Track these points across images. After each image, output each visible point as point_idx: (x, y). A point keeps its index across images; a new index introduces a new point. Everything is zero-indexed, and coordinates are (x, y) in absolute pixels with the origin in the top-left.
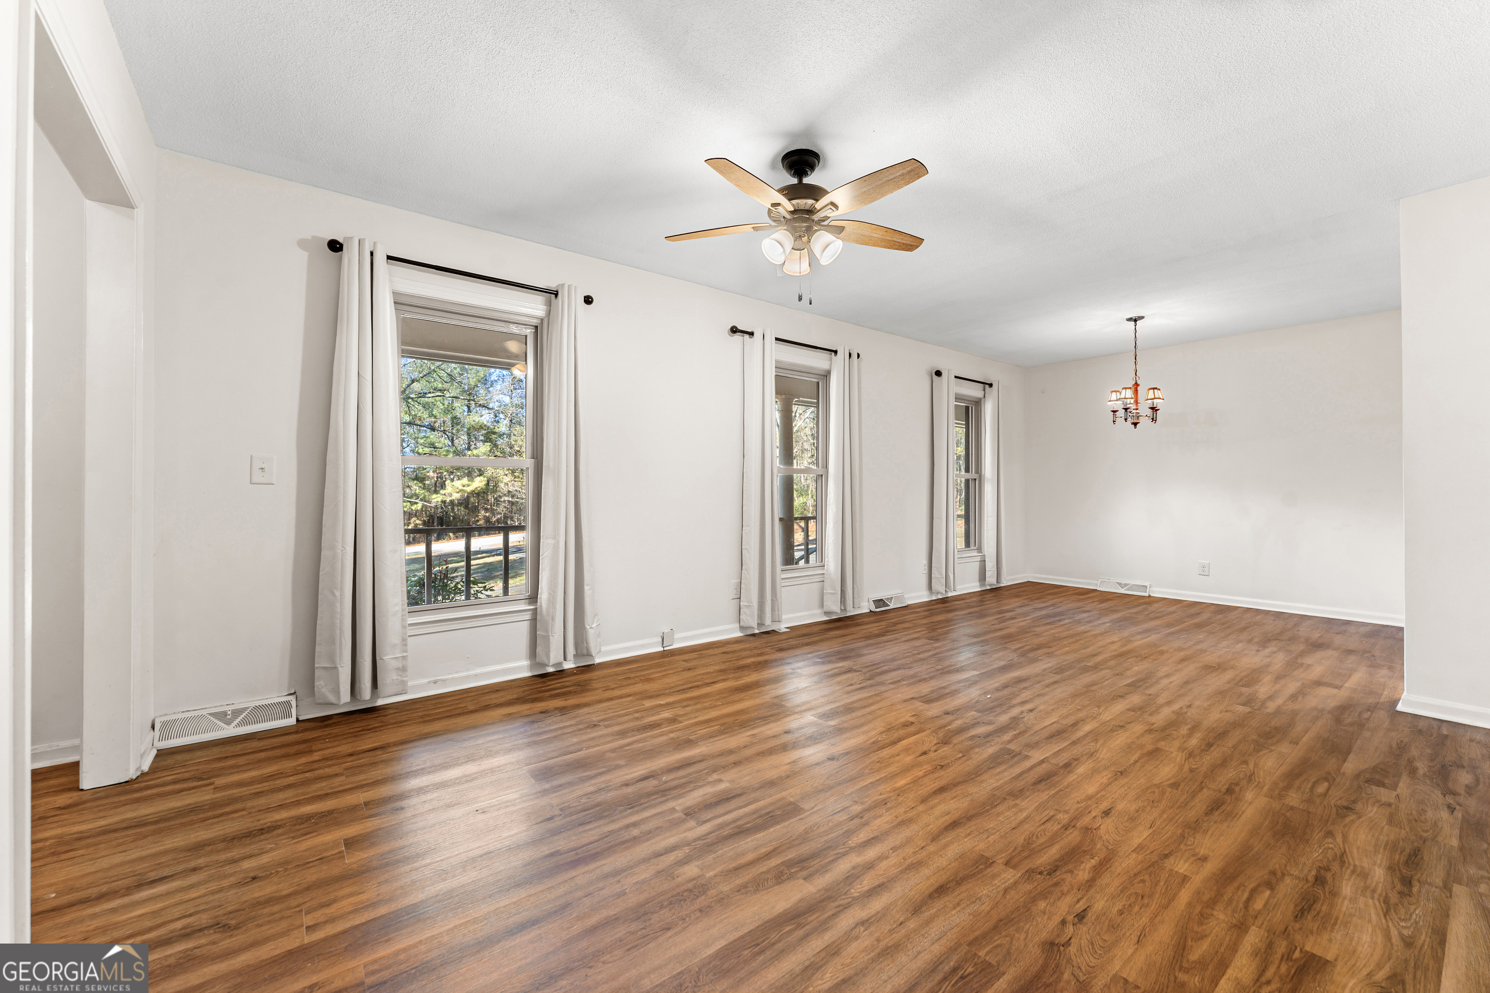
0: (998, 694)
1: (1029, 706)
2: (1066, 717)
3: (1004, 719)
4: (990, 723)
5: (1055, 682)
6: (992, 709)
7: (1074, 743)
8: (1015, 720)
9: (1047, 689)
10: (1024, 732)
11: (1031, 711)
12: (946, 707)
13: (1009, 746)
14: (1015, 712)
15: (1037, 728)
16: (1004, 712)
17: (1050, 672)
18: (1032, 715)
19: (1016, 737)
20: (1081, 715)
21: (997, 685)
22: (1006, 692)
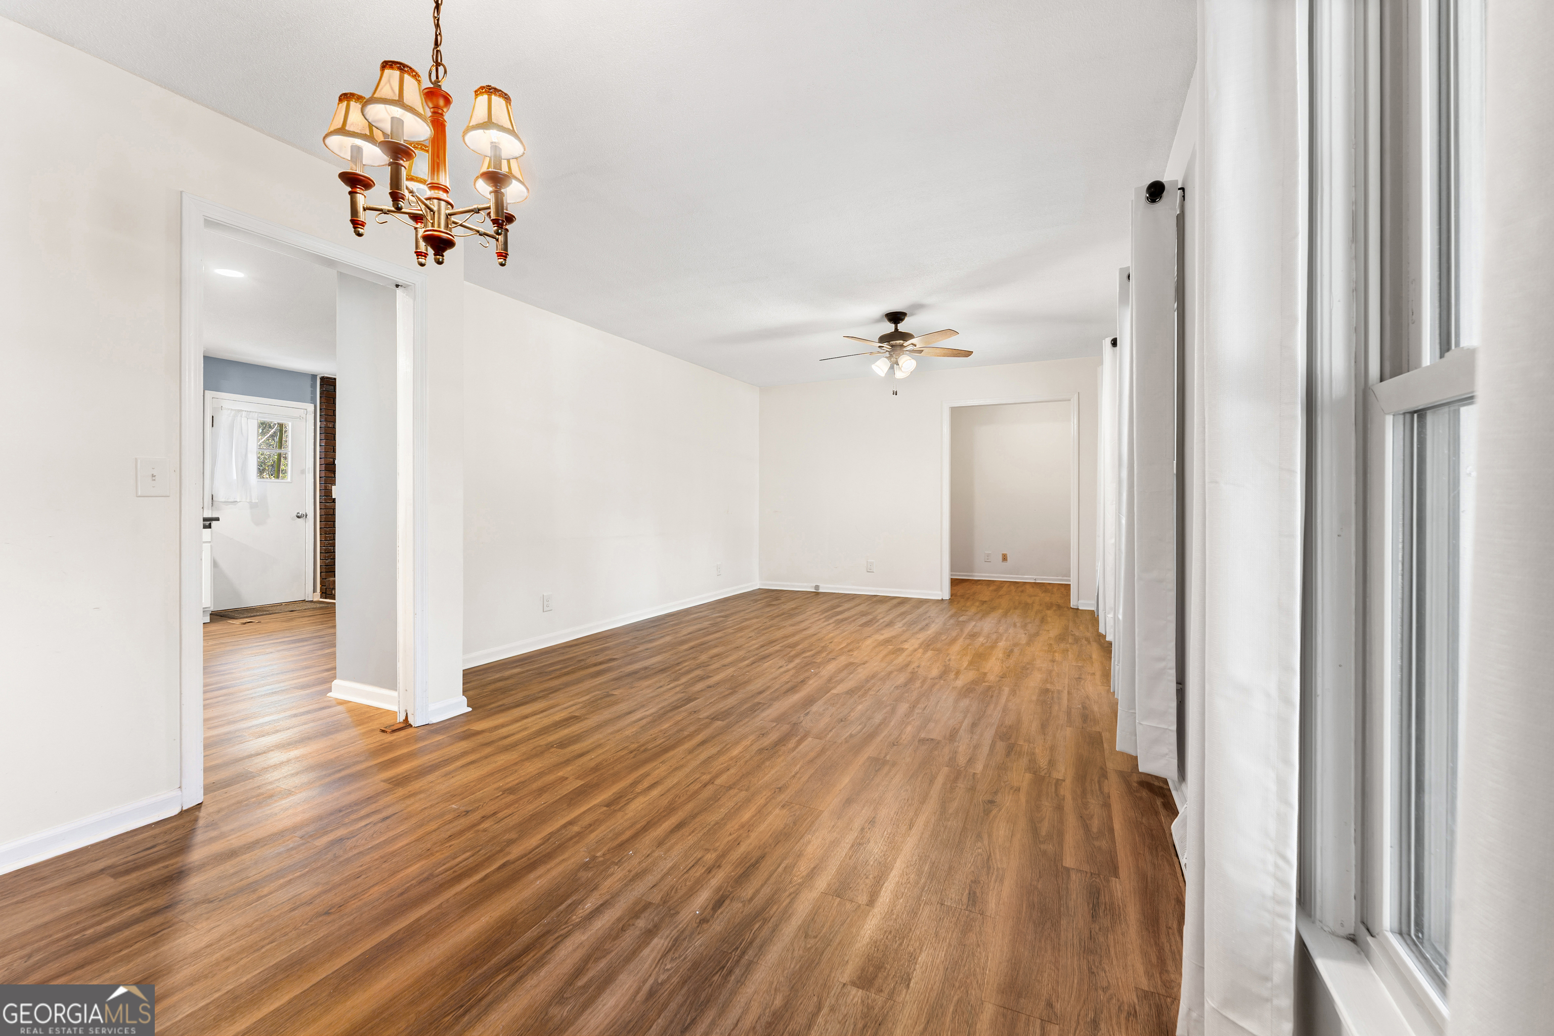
0: (807, 674)
1: (782, 670)
2: (758, 666)
3: (797, 661)
4: (805, 657)
5: (760, 693)
6: (807, 664)
7: (756, 655)
8: (791, 660)
9: (769, 684)
10: (785, 656)
11: (781, 667)
12: (837, 662)
13: (791, 649)
14: (791, 665)
15: (778, 658)
16: (798, 664)
17: (764, 704)
18: (780, 664)
19: (789, 653)
20: (748, 669)
21: (811, 682)
22: (801, 677)
